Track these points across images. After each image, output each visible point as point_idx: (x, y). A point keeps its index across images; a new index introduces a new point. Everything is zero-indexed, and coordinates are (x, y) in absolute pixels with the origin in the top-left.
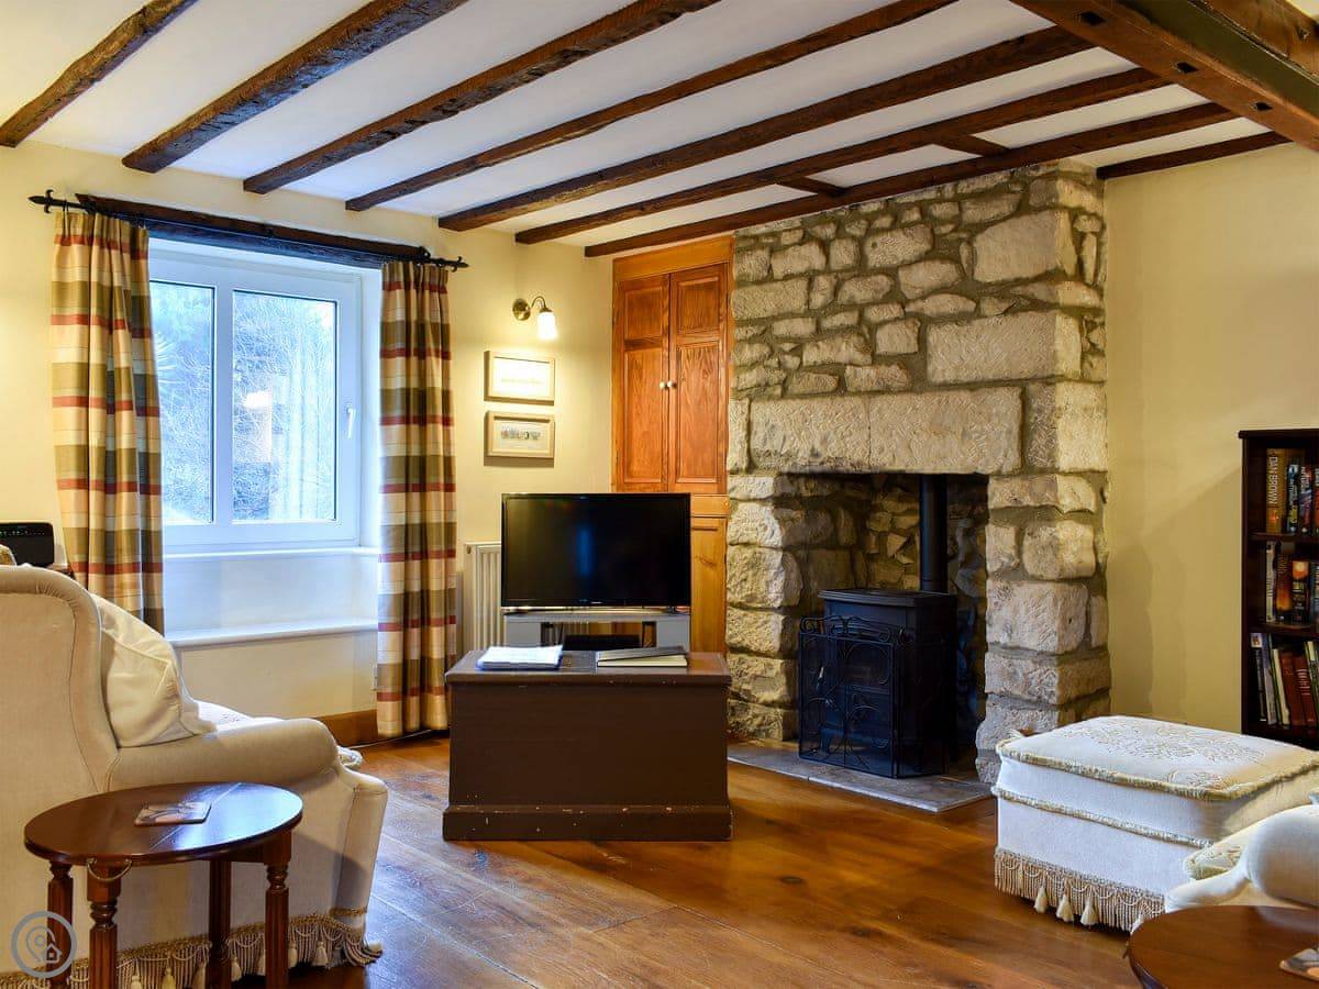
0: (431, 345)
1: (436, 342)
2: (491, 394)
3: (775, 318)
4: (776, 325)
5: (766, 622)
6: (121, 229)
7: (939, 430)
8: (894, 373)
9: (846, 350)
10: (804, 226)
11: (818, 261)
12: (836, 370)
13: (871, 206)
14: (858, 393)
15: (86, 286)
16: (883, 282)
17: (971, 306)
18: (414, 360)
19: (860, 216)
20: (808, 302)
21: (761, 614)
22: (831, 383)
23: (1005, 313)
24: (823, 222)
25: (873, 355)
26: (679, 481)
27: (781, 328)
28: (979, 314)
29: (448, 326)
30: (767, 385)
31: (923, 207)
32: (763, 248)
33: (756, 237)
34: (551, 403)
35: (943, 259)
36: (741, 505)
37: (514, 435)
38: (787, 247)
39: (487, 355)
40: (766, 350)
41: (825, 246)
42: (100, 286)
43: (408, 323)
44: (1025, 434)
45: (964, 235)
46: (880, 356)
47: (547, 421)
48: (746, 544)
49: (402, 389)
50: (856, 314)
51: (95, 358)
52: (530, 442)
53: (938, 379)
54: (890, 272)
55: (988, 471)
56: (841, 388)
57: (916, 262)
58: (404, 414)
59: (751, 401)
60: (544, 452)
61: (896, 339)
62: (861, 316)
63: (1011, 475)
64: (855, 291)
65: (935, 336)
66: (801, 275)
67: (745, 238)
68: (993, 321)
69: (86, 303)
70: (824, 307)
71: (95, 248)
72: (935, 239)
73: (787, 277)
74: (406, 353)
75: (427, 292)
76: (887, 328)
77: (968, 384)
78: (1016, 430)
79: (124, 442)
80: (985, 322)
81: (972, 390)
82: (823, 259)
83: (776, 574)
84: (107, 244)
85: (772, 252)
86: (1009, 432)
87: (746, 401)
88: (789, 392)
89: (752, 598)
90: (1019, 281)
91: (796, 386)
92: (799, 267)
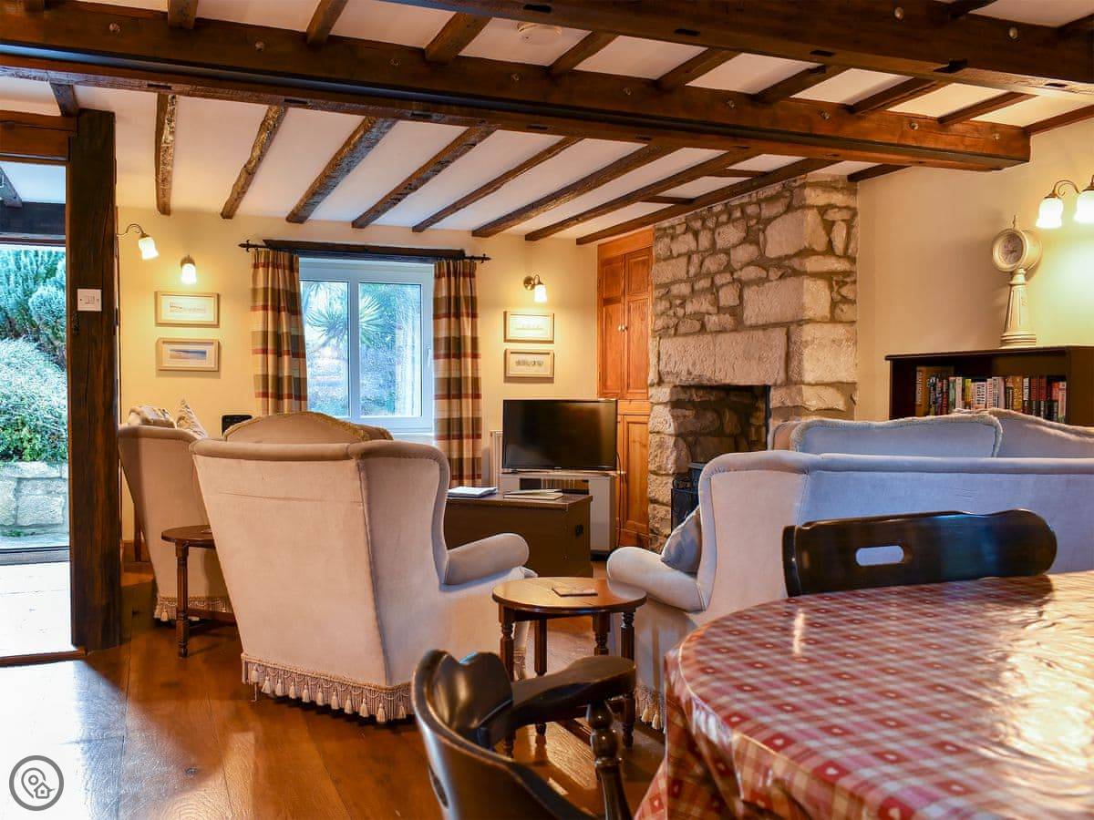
0: (464, 310)
1: (467, 308)
2: (508, 338)
3: (673, 283)
4: (672, 287)
5: (666, 483)
6: (284, 257)
7: (747, 356)
8: (727, 319)
9: (703, 305)
10: (687, 221)
11: (693, 245)
12: (700, 317)
13: (718, 207)
14: (711, 332)
15: (266, 289)
16: (723, 257)
17: (764, 274)
18: (453, 319)
19: (713, 215)
20: (688, 272)
21: (664, 478)
22: (698, 326)
23: (780, 277)
24: (696, 217)
25: (718, 307)
26: (630, 391)
27: (675, 290)
28: (767, 279)
29: (475, 298)
30: (668, 328)
31: (742, 207)
32: (667, 237)
33: (665, 229)
34: (552, 342)
35: (751, 243)
36: (656, 407)
37: (525, 363)
38: (679, 235)
39: (505, 313)
40: (668, 305)
41: (696, 234)
42: (273, 289)
43: (449, 298)
44: (788, 358)
45: (761, 227)
46: (722, 308)
47: (548, 354)
48: (658, 432)
49: (445, 338)
50: (710, 280)
51: (270, 329)
52: (536, 367)
53: (748, 323)
54: (727, 252)
55: (770, 384)
56: (703, 329)
57: (740, 244)
58: (447, 352)
59: (660, 338)
60: (547, 373)
61: (728, 297)
62: (713, 281)
63: (781, 386)
64: (711, 265)
65: (748, 293)
66: (685, 254)
67: (659, 229)
68: (775, 283)
69: (266, 300)
70: (695, 276)
71: (270, 269)
72: (748, 230)
73: (679, 256)
74: (448, 316)
75: (461, 278)
76: (724, 288)
77: (763, 325)
78: (784, 356)
79: (286, 373)
80: (770, 284)
81: (764, 330)
82: (695, 244)
83: (671, 453)
84: (276, 266)
85: (672, 239)
86: (780, 357)
87: (658, 338)
88: (678, 332)
89: (660, 467)
90: (788, 257)
91: (682, 329)
92: (683, 249)
